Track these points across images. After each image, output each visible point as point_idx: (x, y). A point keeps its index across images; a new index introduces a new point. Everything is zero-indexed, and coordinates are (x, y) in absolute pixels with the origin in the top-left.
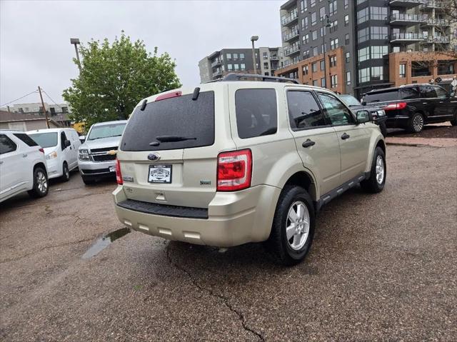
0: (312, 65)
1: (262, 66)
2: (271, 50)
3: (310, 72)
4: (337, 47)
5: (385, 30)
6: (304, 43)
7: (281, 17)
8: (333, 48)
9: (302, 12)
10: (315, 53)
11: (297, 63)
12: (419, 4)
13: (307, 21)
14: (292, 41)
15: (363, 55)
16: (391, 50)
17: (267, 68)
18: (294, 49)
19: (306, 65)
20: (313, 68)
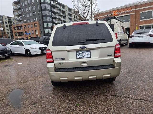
0: (28, 25)
1: (5, 23)
2: (8, 17)
3: (27, 27)
4: (37, 21)
5: (51, 18)
6: (24, 17)
7: (13, 6)
8: (35, 21)
9: (22, 6)
10: (29, 21)
11: (21, 24)
12: (59, 13)
13: (24, 10)
14: (19, 16)
15: (45, 25)
16: (53, 25)
17: (7, 24)
18: (20, 19)
19: (25, 25)
20: (28, 26)
